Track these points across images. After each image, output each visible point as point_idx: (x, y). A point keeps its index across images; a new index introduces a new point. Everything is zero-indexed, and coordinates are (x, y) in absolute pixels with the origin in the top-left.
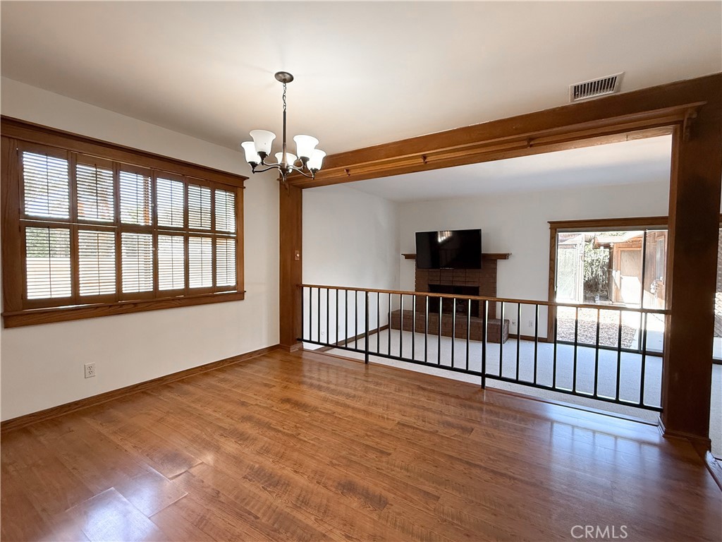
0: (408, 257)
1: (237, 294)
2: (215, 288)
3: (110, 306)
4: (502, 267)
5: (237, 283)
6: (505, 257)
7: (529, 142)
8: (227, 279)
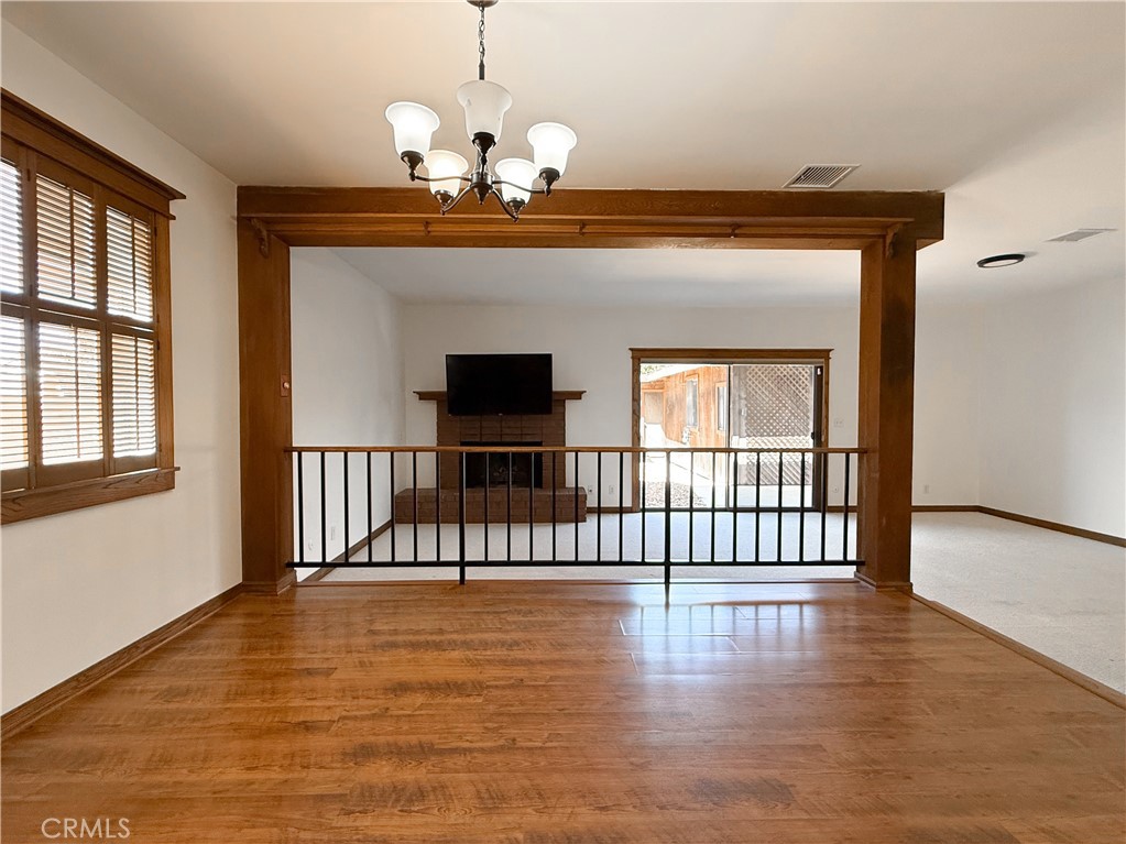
0: (423, 396)
1: (158, 476)
2: (107, 465)
4: (573, 412)
5: (159, 447)
6: (577, 395)
7: (733, 230)
8: (137, 441)
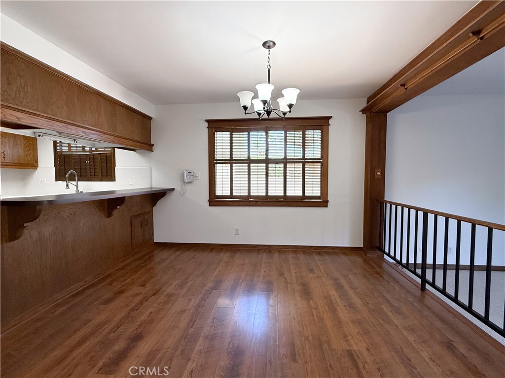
1: (322, 202)
2: (303, 197)
3: (245, 202)
5: (321, 194)
8: (313, 190)
